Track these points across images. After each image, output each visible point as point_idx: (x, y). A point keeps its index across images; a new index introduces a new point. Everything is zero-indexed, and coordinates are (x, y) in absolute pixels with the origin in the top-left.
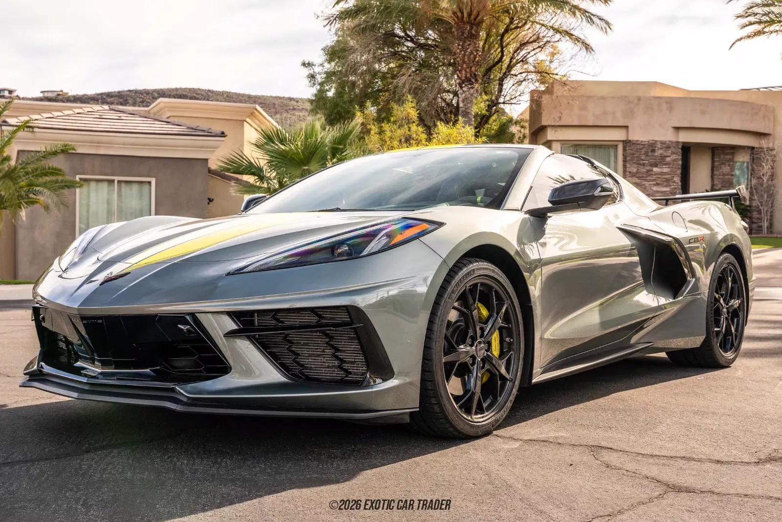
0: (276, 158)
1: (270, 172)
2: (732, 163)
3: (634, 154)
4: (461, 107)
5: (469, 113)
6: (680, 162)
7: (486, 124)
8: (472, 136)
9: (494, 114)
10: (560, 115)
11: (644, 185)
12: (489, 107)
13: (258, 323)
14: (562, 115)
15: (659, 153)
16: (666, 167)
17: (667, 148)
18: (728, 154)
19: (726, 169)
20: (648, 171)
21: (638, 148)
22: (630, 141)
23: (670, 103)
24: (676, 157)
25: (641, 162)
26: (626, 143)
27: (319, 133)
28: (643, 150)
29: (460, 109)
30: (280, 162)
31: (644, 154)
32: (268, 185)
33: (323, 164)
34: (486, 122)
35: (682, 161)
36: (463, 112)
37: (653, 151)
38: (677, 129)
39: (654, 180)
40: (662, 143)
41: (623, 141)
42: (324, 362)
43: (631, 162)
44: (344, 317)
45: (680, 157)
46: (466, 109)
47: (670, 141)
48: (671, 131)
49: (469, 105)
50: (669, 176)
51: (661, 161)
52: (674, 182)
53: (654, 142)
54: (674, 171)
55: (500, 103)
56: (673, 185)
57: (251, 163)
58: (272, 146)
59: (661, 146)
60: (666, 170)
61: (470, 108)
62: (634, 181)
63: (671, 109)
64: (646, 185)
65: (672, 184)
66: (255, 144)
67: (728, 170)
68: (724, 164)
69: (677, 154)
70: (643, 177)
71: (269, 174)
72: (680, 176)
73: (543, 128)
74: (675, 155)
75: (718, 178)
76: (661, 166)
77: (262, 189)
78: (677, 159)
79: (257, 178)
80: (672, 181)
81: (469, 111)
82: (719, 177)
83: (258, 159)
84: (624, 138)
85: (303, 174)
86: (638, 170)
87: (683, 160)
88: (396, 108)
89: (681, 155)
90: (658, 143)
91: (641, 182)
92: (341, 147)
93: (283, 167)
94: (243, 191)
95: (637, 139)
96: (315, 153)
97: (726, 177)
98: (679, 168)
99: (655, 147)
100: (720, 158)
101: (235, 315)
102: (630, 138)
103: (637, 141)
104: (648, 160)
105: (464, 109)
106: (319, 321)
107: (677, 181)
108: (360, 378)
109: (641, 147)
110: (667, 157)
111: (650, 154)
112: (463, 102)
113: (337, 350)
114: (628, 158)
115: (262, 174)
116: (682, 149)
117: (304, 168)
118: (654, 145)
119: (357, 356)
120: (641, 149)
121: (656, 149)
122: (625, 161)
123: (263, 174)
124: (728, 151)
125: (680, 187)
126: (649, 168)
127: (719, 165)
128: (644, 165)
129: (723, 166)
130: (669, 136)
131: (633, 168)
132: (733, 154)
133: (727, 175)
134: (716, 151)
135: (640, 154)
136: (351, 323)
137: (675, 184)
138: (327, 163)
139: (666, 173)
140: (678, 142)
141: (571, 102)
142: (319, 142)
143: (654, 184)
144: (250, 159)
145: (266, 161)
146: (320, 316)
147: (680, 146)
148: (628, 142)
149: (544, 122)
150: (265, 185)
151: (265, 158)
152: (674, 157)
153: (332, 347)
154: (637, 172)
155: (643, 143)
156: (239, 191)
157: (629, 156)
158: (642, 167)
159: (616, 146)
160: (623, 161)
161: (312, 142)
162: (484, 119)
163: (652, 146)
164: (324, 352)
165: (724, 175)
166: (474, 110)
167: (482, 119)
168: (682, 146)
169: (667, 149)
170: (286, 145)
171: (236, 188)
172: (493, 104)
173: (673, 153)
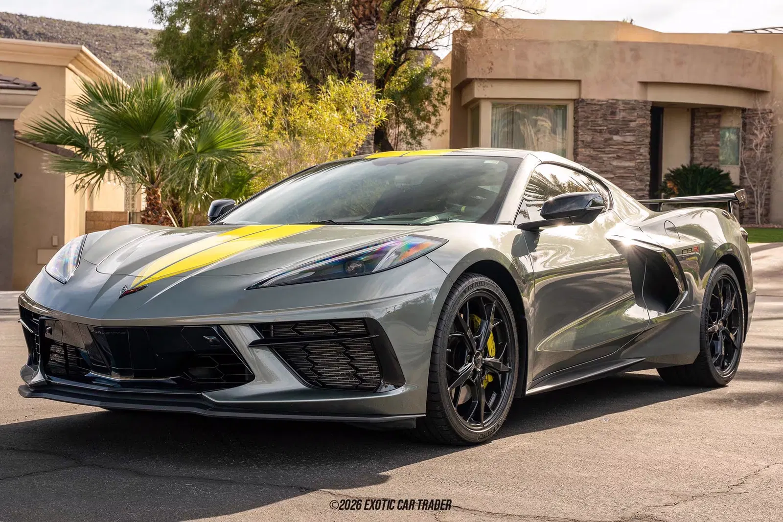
0: (105, 123)
1: (97, 141)
2: (717, 130)
3: (588, 117)
4: (358, 55)
5: (368, 62)
6: (649, 129)
7: (393, 75)
8: (372, 97)
9: (404, 62)
10: (490, 65)
11: (601, 158)
12: (397, 54)
13: (274, 334)
14: (492, 65)
15: (621, 117)
16: (630, 135)
17: (629, 109)
18: (712, 117)
19: (709, 137)
20: (606, 140)
21: (594, 109)
22: (583, 100)
23: (636, 49)
24: (643, 122)
25: (597, 128)
26: (578, 102)
27: (164, 89)
28: (600, 113)
29: (356, 57)
30: (110, 129)
31: (601, 117)
32: (94, 159)
33: (169, 131)
34: (393, 73)
35: (651, 127)
36: (360, 61)
37: (613, 113)
38: (645, 84)
39: (613, 152)
40: (626, 102)
41: (574, 100)
42: (338, 371)
43: (583, 128)
44: (361, 329)
45: (649, 122)
46: (365, 57)
47: (635, 101)
48: (637, 88)
49: (369, 52)
50: (634, 147)
51: (623, 127)
52: (641, 155)
53: (615, 101)
54: (641, 140)
55: (412, 48)
56: (639, 159)
57: (70, 128)
58: (99, 108)
59: (624, 107)
60: (629, 139)
61: (370, 56)
62: (588, 153)
63: (637, 58)
64: (604, 159)
65: (638, 157)
66: (77, 104)
67: (712, 139)
68: (708, 131)
69: (644, 117)
70: (599, 148)
71: (96, 145)
72: (649, 146)
73: (469, 82)
74: (643, 119)
75: (700, 150)
76: (624, 134)
77: (86, 165)
78: (644, 124)
79: (79, 149)
80: (638, 153)
81: (368, 59)
82: (700, 148)
83: (81, 123)
84: (574, 96)
85: (142, 144)
86: (593, 138)
87: (652, 125)
88: (271, 57)
89: (650, 119)
90: (620, 102)
91: (598, 154)
92: (194, 110)
93: (114, 135)
94: (58, 167)
95: (592, 97)
96: (157, 117)
97: (709, 148)
98: (647, 137)
99: (616, 108)
100: (701, 123)
101: (258, 327)
102: (583, 97)
103: (593, 100)
104: (606, 126)
105: (362, 57)
106: (337, 332)
107: (644, 154)
108: (373, 385)
109: (598, 108)
110: (632, 121)
111: (609, 117)
112: (360, 49)
113: (352, 359)
114: (580, 123)
115: (86, 144)
116: (651, 111)
117: (144, 136)
118: (614, 106)
119: (370, 365)
120: (598, 111)
121: (618, 110)
122: (576, 127)
123: (88, 144)
124: (713, 114)
125: (648, 161)
126: (607, 136)
127: (700, 132)
128: (601, 132)
129: (705, 133)
130: (634, 94)
131: (586, 136)
132: (719, 117)
133: (711, 146)
134: (697, 114)
135: (596, 118)
136: (368, 334)
137: (641, 157)
138: (174, 130)
139: (629, 143)
140: (646, 102)
141: (504, 48)
142: (164, 103)
143: (614, 157)
144: (69, 123)
145: (92, 127)
146: (337, 328)
147: (649, 108)
148: (581, 102)
149: (470, 75)
150: (90, 159)
151: (91, 122)
152: (640, 121)
153: (349, 356)
154: (592, 142)
155: (600, 103)
156: (54, 167)
157: (581, 121)
158: (598, 134)
159: (565, 107)
160: (574, 126)
161: (154, 103)
162: (391, 70)
163: (611, 107)
164: (338, 361)
165: (707, 145)
166: (375, 58)
167: (387, 70)
168: (651, 107)
169: (633, 111)
170: (118, 106)
171: (50, 163)
172: (402, 50)
173: (639, 117)
